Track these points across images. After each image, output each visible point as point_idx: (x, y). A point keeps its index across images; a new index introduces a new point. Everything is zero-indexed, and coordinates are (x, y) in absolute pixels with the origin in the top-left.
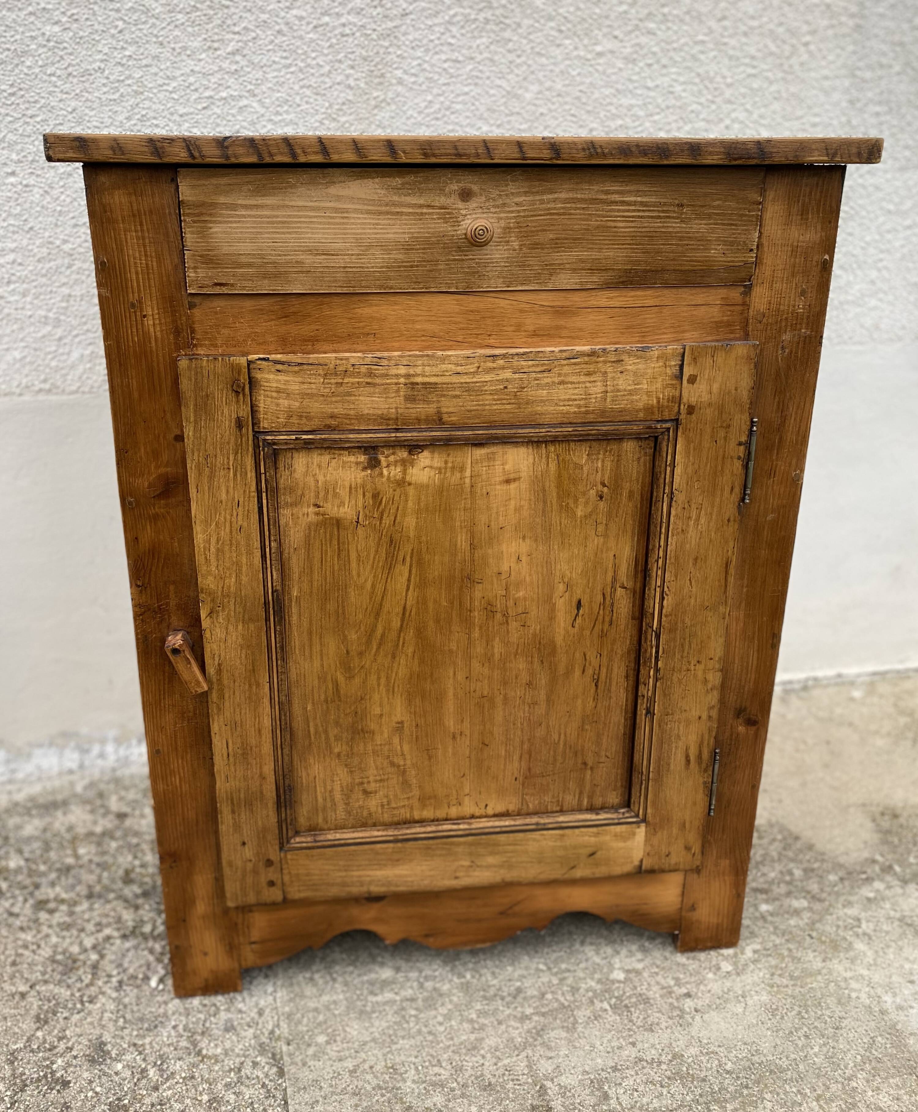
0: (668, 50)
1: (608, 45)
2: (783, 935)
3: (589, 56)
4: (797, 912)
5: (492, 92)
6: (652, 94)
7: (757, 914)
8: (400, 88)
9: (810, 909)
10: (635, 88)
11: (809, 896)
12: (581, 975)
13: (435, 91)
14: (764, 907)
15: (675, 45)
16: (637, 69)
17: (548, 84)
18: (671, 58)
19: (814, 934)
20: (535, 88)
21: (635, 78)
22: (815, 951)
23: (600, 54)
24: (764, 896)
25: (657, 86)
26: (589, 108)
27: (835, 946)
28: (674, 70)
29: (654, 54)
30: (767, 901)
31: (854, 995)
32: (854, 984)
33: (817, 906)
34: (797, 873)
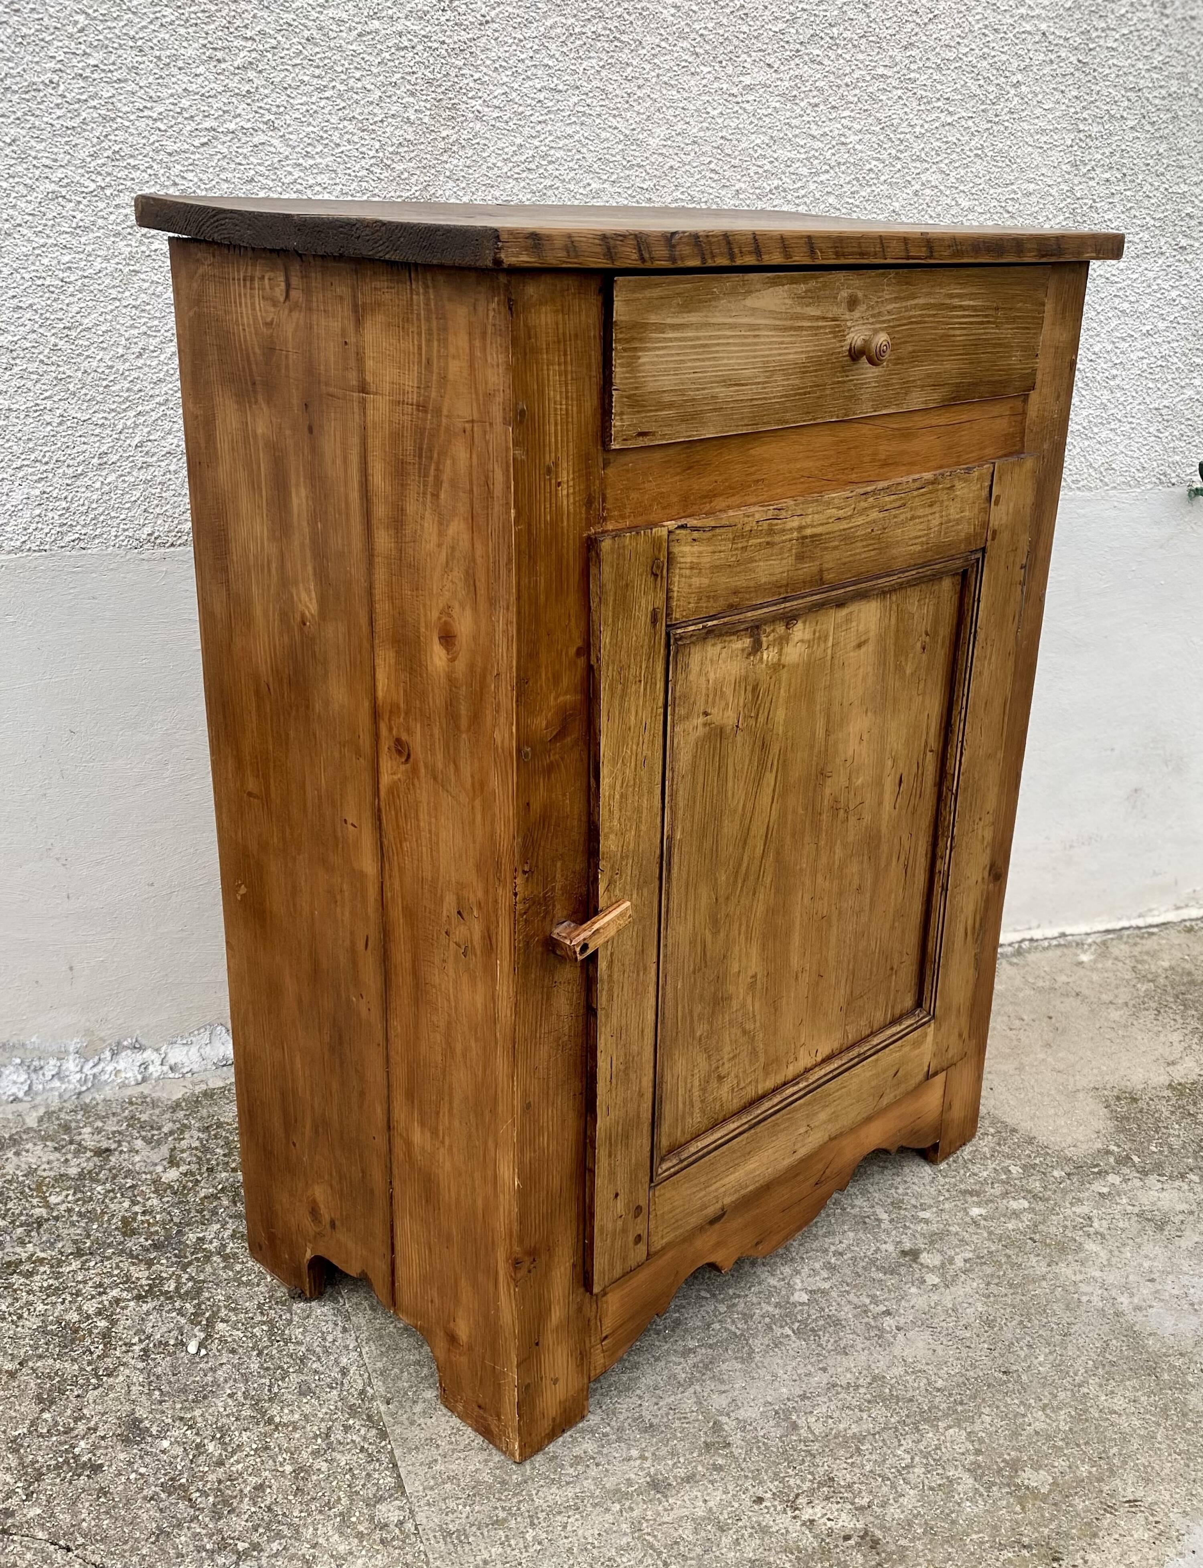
2: (1000, 1240)
4: (1016, 1214)
7: (968, 1219)
9: (1032, 1210)
11: (1029, 1196)
12: (755, 1300)
14: (975, 1211)
19: (1037, 1237)
22: (1038, 1255)
24: (975, 1199)
27: (1062, 1249)
30: (979, 1204)
31: (1084, 1299)
32: (1084, 1288)
33: (1040, 1206)
34: (1015, 1170)
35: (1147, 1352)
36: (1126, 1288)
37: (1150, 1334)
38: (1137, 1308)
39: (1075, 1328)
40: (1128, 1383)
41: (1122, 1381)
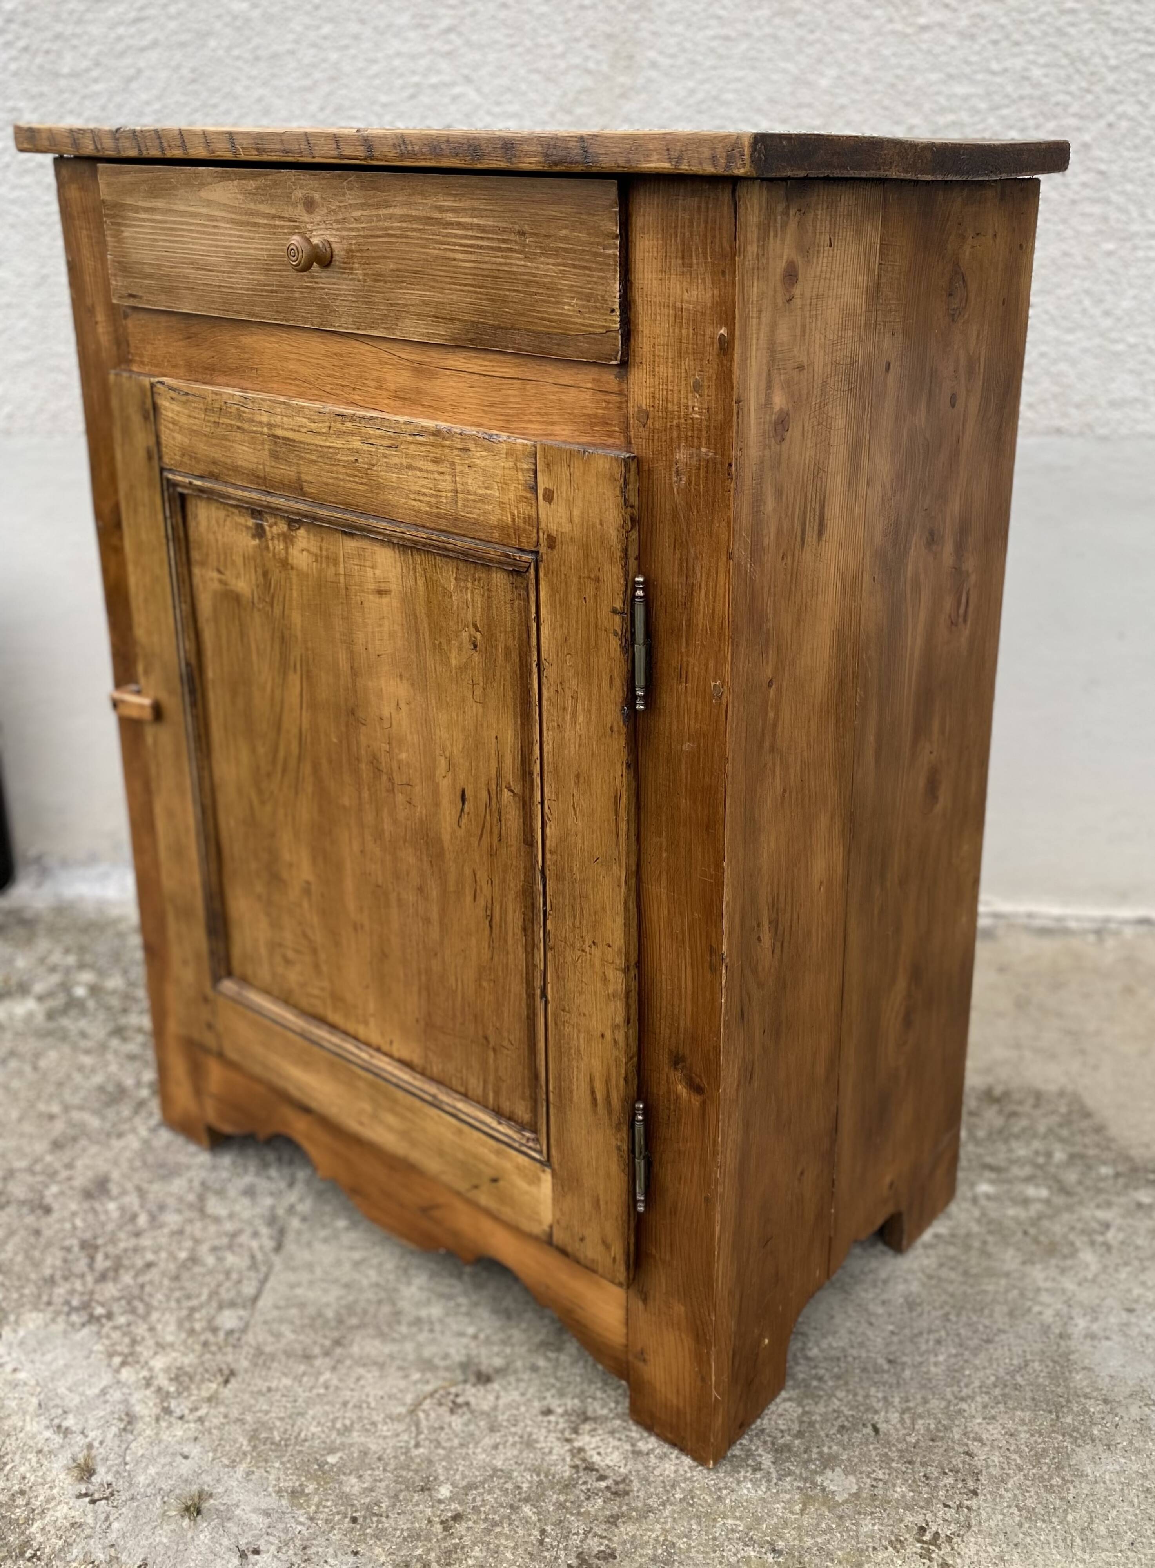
0: (1022, 22)
1: (939, 16)
3: (909, 30)
5: (775, 77)
6: (998, 80)
8: (653, 74)
10: (975, 72)
13: (699, 76)
15: (1033, 15)
16: (977, 47)
17: (851, 67)
18: (1026, 33)
20: (832, 72)
21: (974, 58)
23: (924, 28)
25: (1006, 70)
26: (908, 98)
28: (1030, 48)
29: (1002, 27)
31: (1036, 1309)
32: (1045, 1297)
33: (1060, 1200)
34: (1059, 1156)
35: (1067, 1387)
36: (1093, 1312)
37: (1084, 1368)
38: (1092, 1336)
39: (1003, 1336)
40: (1019, 1413)
41: (1015, 1409)
